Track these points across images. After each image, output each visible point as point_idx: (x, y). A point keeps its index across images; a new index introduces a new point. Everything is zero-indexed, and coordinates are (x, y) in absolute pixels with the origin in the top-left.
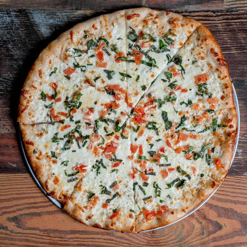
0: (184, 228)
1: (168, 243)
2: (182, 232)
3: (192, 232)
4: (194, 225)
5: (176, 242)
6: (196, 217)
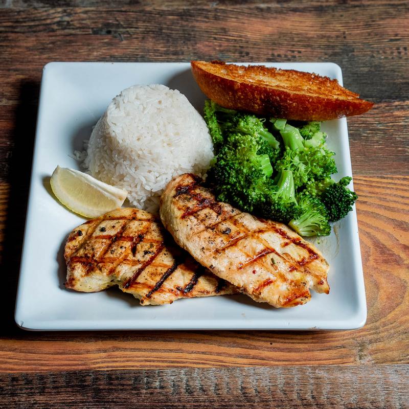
0: (378, 288)
2: (375, 299)
3: (403, 297)
4: (405, 282)
6: (405, 262)
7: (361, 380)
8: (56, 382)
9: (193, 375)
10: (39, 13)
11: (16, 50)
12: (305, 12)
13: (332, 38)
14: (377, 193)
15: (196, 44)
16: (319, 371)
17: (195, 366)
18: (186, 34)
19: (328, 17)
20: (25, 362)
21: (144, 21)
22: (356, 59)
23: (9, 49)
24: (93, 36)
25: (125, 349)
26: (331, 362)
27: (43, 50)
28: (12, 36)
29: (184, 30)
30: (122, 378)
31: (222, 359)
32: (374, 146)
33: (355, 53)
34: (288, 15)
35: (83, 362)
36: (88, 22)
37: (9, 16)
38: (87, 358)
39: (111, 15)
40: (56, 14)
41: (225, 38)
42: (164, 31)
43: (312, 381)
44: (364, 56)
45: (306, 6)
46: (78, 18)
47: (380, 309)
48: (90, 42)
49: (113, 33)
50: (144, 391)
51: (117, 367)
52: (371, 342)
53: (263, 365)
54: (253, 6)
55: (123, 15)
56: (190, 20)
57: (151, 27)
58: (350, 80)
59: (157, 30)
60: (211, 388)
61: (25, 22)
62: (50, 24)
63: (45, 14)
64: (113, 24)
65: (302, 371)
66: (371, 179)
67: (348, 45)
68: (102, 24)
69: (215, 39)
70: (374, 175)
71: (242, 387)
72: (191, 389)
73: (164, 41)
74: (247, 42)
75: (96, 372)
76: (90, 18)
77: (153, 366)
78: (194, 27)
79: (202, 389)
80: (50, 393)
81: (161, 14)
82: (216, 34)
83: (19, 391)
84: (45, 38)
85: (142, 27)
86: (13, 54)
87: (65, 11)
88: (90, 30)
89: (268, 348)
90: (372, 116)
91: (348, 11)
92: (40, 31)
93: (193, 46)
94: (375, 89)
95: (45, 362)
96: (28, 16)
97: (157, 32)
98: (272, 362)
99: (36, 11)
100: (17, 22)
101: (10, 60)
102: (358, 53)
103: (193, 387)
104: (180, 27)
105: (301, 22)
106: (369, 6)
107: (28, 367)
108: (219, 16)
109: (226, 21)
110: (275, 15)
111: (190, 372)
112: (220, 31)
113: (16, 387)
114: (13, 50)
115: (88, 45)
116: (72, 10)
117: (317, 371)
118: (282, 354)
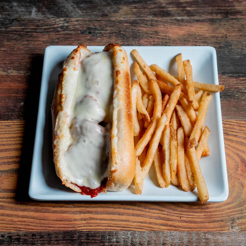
0: (243, 187)
1: (222, 208)
2: (241, 193)
5: (234, 207)
7: (232, 240)
8: (57, 237)
9: (135, 235)
10: (51, 21)
11: (37, 43)
12: (203, 22)
13: (219, 37)
14: (244, 131)
15: (140, 40)
16: (208, 235)
17: (136, 230)
18: (134, 34)
19: (217, 25)
20: (40, 225)
21: (110, 27)
22: (233, 51)
23: (33, 42)
24: (81, 35)
25: (97, 219)
26: (215, 229)
27: (52, 43)
28: (35, 34)
29: (133, 32)
30: (95, 236)
31: (152, 227)
32: (242, 102)
33: (232, 47)
34: (193, 23)
35: (72, 226)
36: (78, 27)
37: (33, 23)
38: (75, 224)
39: (91, 22)
40: (60, 22)
41: (156, 37)
42: (121, 32)
43: (204, 241)
44: (237, 49)
45: (204, 18)
46: (73, 24)
47: (244, 199)
48: (79, 38)
49: (92, 33)
50: (107, 244)
51: (92, 229)
52: (238, 218)
53: (175, 230)
54: (173, 18)
55: (98, 22)
56: (136, 26)
57: (114, 30)
58: (229, 63)
59: (118, 32)
60: (145, 243)
61: (42, 26)
62: (57, 28)
63: (54, 21)
64: (93, 28)
65: (198, 234)
66: (240, 122)
67: (228, 42)
68: (86, 28)
69: (151, 37)
70: (242, 120)
71: (163, 243)
72: (134, 243)
73: (122, 39)
74: (170, 40)
75: (80, 232)
76: (79, 24)
77: (112, 229)
78: (139, 30)
79: (140, 243)
80: (54, 243)
81: (120, 22)
82: (151, 34)
83: (36, 242)
84: (53, 35)
85: (109, 30)
86: (35, 45)
87: (65, 20)
88: (79, 31)
89: (178, 220)
90: (242, 84)
91: (229, 22)
92: (51, 32)
93: (138, 41)
94: (243, 68)
95: (51, 225)
96: (44, 23)
97: (118, 33)
98: (181, 229)
99: (49, 20)
100: (38, 26)
101: (33, 48)
102: (234, 47)
103: (135, 242)
104: (131, 30)
105: (201, 28)
106: (241, 19)
107: (41, 228)
108: (154, 24)
109: (157, 27)
110: (186, 24)
111: (133, 233)
112: (154, 33)
113: (35, 239)
114: (35, 43)
115: (78, 40)
116: (69, 19)
117: (207, 235)
118: (186, 224)
